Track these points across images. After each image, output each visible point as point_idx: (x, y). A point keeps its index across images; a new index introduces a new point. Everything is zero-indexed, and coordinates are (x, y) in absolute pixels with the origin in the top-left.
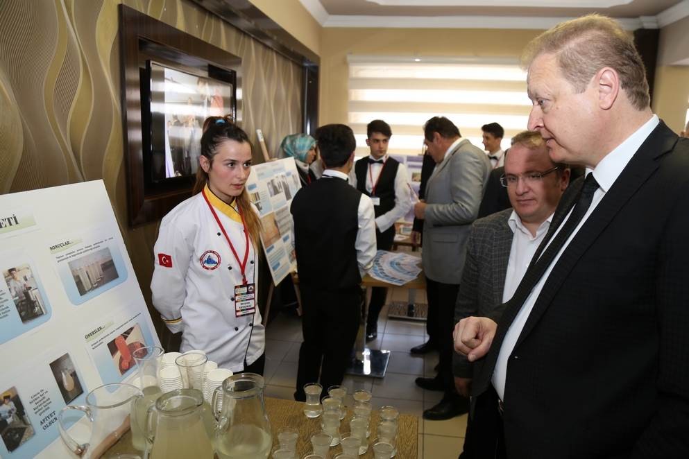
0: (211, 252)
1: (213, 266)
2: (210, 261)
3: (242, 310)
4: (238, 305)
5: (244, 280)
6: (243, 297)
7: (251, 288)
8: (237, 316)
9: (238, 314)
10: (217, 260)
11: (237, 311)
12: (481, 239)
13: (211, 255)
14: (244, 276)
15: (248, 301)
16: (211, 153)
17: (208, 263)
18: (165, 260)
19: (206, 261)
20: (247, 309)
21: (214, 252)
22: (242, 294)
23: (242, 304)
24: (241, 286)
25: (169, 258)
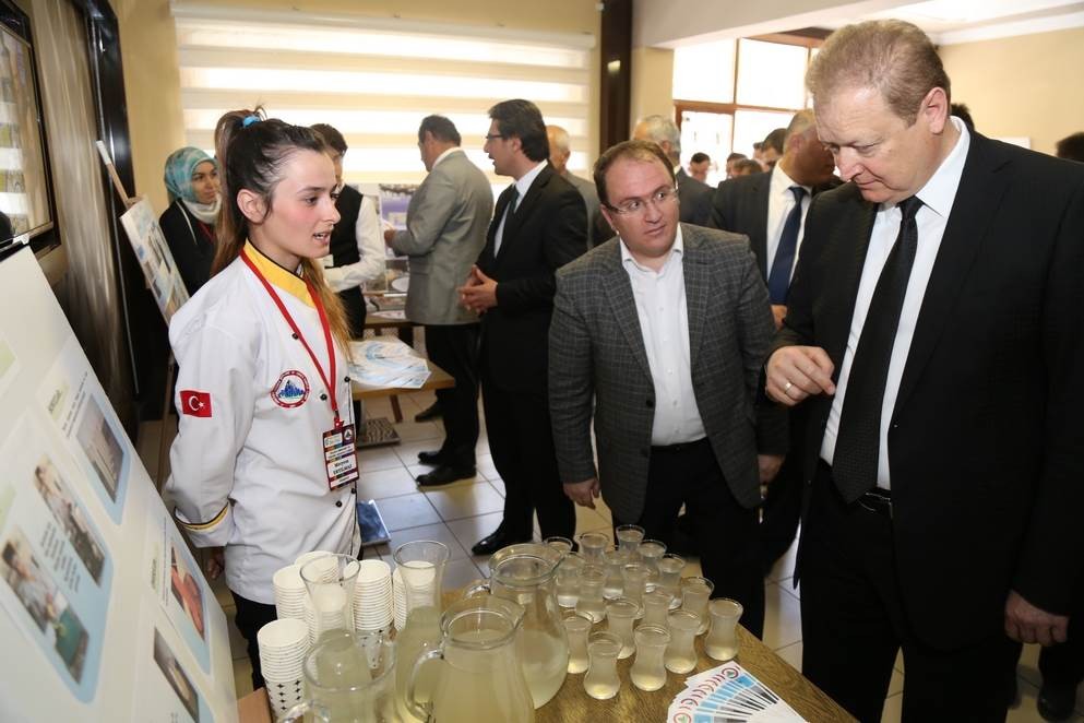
0: (291, 373)
1: (297, 399)
2: (290, 391)
3: (339, 477)
4: (332, 467)
5: (337, 419)
6: (338, 452)
7: (348, 434)
8: (332, 489)
9: (334, 484)
10: (302, 388)
11: (331, 480)
12: (585, 291)
13: (292, 378)
14: (337, 413)
15: (346, 459)
16: (265, 181)
17: (287, 395)
18: (195, 403)
19: (282, 393)
20: (346, 474)
21: (296, 373)
22: (336, 447)
23: (336, 465)
24: (333, 433)
25: (205, 397)
